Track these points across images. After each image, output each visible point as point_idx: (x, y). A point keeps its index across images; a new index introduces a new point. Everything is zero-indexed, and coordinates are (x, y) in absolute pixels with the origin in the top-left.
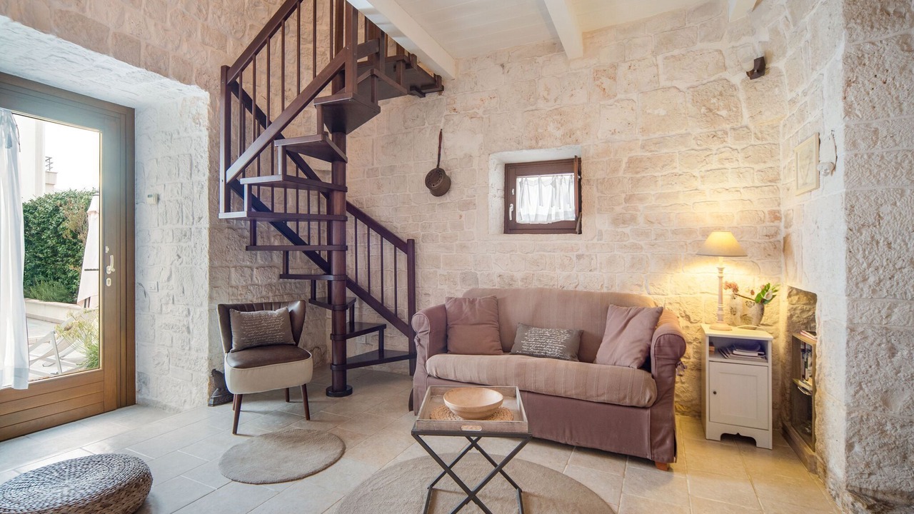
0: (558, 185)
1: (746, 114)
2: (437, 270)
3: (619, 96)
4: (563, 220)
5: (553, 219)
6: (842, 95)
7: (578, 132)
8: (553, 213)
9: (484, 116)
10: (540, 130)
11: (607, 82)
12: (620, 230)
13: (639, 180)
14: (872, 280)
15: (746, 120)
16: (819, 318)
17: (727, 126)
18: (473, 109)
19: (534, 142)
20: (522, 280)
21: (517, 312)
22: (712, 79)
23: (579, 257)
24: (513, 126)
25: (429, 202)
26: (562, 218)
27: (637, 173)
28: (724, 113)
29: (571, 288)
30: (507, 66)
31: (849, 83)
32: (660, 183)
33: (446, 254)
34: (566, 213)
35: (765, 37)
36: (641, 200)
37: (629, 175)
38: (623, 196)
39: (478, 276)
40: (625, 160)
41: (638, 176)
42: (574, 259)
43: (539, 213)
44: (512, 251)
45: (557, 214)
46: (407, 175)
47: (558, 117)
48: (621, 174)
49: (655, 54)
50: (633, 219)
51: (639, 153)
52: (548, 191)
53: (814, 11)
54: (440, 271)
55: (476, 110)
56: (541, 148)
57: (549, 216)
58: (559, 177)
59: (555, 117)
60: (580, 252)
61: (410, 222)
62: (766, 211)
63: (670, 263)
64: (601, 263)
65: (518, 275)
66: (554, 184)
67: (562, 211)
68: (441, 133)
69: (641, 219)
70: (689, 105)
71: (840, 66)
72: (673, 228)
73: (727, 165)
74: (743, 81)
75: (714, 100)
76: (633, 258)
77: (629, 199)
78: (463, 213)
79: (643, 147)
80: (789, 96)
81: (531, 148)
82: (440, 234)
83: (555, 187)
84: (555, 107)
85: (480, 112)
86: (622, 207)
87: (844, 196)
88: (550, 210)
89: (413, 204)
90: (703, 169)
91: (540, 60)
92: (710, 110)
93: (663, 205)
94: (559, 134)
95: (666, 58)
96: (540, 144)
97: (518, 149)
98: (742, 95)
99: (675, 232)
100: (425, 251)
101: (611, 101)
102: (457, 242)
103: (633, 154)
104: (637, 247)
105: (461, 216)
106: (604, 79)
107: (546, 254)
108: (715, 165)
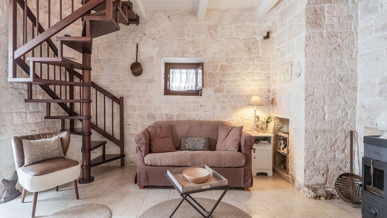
0: (189, 74)
1: (261, 52)
2: (135, 112)
3: (218, 39)
4: (191, 89)
5: (187, 89)
6: (304, 49)
7: (201, 52)
8: (186, 86)
9: (159, 39)
10: (185, 49)
11: (213, 32)
12: (217, 95)
13: (224, 74)
14: (312, 114)
15: (261, 55)
16: (290, 127)
17: (255, 56)
18: (154, 35)
19: (182, 54)
20: (177, 116)
21: (180, 131)
22: (251, 37)
23: (201, 106)
24: (173, 46)
25: (131, 79)
26: (190, 89)
27: (224, 71)
28: (254, 51)
29: (198, 119)
30: (171, 18)
31: (306, 46)
32: (232, 76)
33: (140, 105)
34: (192, 87)
35: (270, 24)
36: (225, 82)
37: (221, 72)
38: (219, 80)
39: (156, 115)
40: (219, 66)
41: (224, 73)
42: (199, 107)
43: (180, 86)
44: (172, 103)
45: (188, 87)
46: (118, 64)
47: (193, 44)
48: (218, 71)
49: (232, 23)
50: (222, 90)
51: (224, 63)
52: (184, 77)
53: (291, 18)
54: (136, 113)
55: (155, 36)
56: (185, 57)
57: (185, 87)
58: (189, 71)
59: (192, 44)
60: (201, 104)
61: (120, 88)
62: (266, 89)
63: (235, 108)
64: (210, 109)
65: (175, 114)
66: (187, 74)
67: (190, 86)
68: (137, 44)
69: (225, 91)
70: (243, 46)
71: (304, 39)
72: (237, 94)
73: (255, 71)
74: (261, 40)
75: (251, 46)
76: (222, 106)
77: (220, 82)
78: (148, 85)
79: (226, 61)
80: (276, 48)
81: (181, 57)
82: (136, 95)
83: (187, 75)
84: (192, 40)
85: (158, 37)
86: (218, 85)
87: (304, 85)
88: (185, 85)
89: (122, 79)
90: (247, 72)
91: (186, 17)
92: (250, 49)
93: (233, 85)
94: (193, 52)
95: (235, 26)
96: (185, 56)
97: (175, 57)
98: (260, 45)
99: (237, 96)
100: (128, 103)
101: (214, 41)
102: (145, 99)
103: (222, 63)
104: (223, 102)
105: (147, 86)
106: (212, 31)
107: (187, 104)
108: (251, 71)
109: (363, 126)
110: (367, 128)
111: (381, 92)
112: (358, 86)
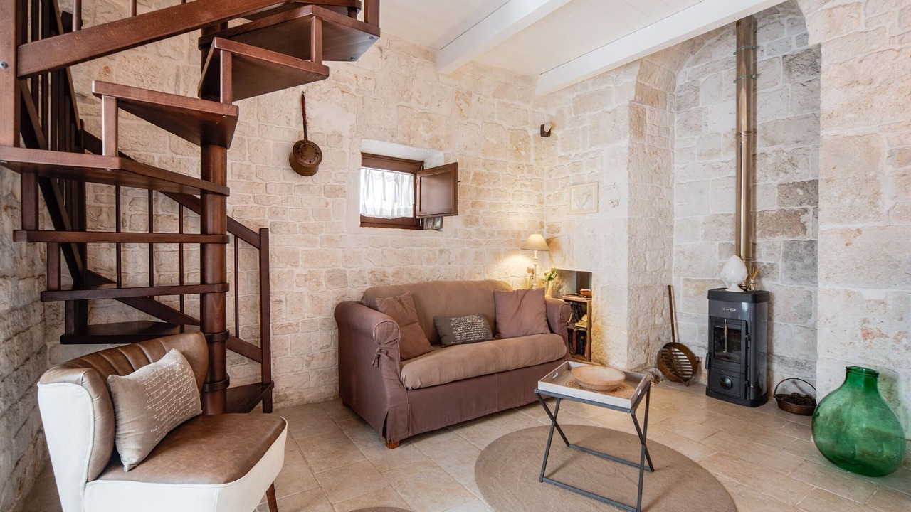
0: (400, 183)
1: (533, 157)
2: (294, 269)
3: (471, 120)
4: (404, 216)
5: (396, 215)
6: (627, 167)
7: (442, 140)
8: (396, 209)
9: (357, 95)
10: (412, 129)
11: (464, 105)
12: (468, 229)
13: (480, 191)
15: (532, 161)
17: (524, 163)
18: (346, 82)
19: (406, 138)
20: (394, 275)
22: (520, 128)
23: (442, 251)
24: (387, 116)
25: (282, 181)
26: (403, 215)
27: (480, 184)
28: (523, 153)
29: (435, 279)
30: (386, 52)
31: (629, 161)
32: (492, 195)
33: (308, 249)
34: (406, 210)
35: (553, 113)
36: (482, 206)
37: (475, 186)
38: (471, 201)
39: (348, 274)
40: (472, 173)
41: (480, 187)
42: (437, 253)
43: (383, 208)
44: (384, 245)
45: (399, 210)
46: (246, 138)
47: (427, 121)
48: (470, 183)
49: (494, 96)
50: (477, 221)
51: (481, 169)
52: (390, 186)
54: (297, 271)
55: (348, 84)
56: (412, 146)
57: (393, 211)
58: (400, 175)
59: (425, 120)
60: (441, 248)
61: (251, 203)
62: (539, 221)
63: (497, 256)
64: (456, 257)
65: (390, 271)
66: (396, 180)
67: (403, 208)
68: (303, 96)
69: (481, 222)
70: (508, 141)
71: (625, 151)
72: (499, 230)
73: (524, 189)
74: (534, 135)
75: (520, 143)
76: (476, 252)
77: (474, 204)
78: (330, 200)
79: (484, 165)
80: (560, 154)
81: (404, 143)
82: (298, 224)
83: (398, 184)
84: (426, 111)
85: (353, 88)
86: (469, 210)
87: (627, 220)
88: (393, 206)
89: (255, 179)
90: (513, 189)
91: (416, 61)
92: (518, 149)
93: (493, 212)
94: (427, 136)
95: (499, 102)
96: (412, 142)
97: (391, 141)
98: (532, 144)
99: (499, 233)
100: (277, 244)
101: (465, 122)
102: (322, 234)
103: (477, 169)
104: (478, 243)
105: (327, 204)
106: (462, 101)
107: (415, 248)
108: (518, 188)
109: (682, 278)
110: (688, 280)
111: (706, 234)
112: (675, 225)
